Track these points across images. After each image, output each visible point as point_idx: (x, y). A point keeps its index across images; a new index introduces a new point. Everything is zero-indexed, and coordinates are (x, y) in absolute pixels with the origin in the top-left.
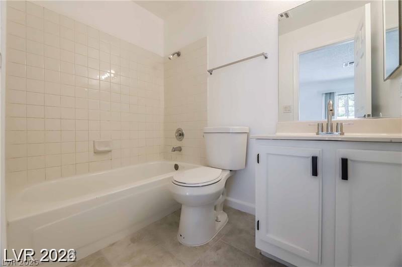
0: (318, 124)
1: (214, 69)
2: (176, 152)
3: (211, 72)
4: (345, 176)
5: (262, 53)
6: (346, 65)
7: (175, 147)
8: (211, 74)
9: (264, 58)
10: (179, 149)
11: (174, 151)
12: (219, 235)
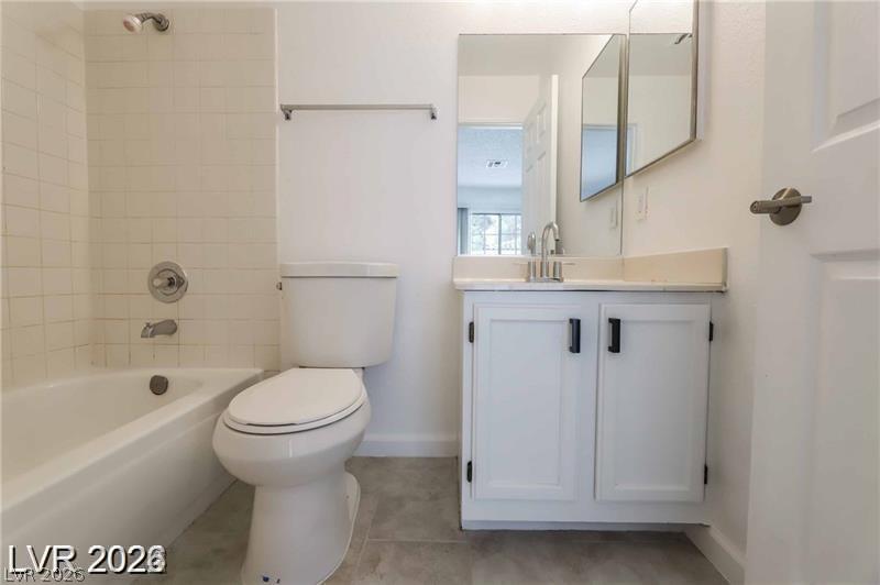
0: (529, 264)
1: (299, 108)
2: (157, 336)
3: (288, 113)
4: (615, 347)
5: (428, 103)
6: (491, 165)
7: (152, 323)
8: (288, 118)
9: (430, 117)
10: (169, 328)
11: (153, 335)
12: (359, 530)
